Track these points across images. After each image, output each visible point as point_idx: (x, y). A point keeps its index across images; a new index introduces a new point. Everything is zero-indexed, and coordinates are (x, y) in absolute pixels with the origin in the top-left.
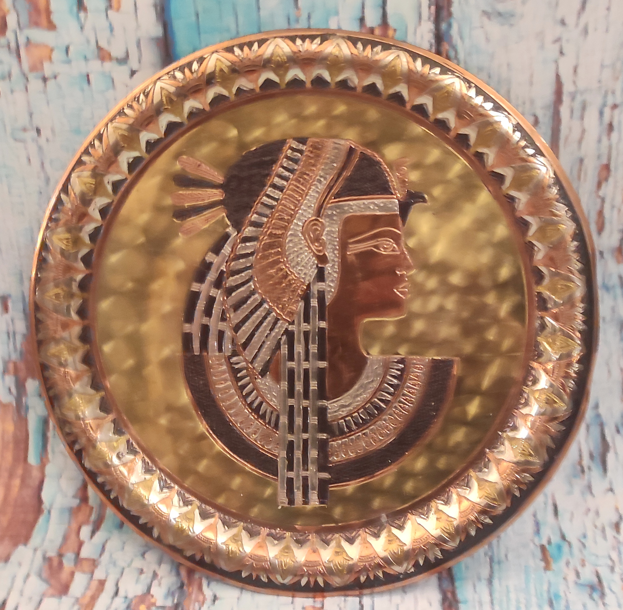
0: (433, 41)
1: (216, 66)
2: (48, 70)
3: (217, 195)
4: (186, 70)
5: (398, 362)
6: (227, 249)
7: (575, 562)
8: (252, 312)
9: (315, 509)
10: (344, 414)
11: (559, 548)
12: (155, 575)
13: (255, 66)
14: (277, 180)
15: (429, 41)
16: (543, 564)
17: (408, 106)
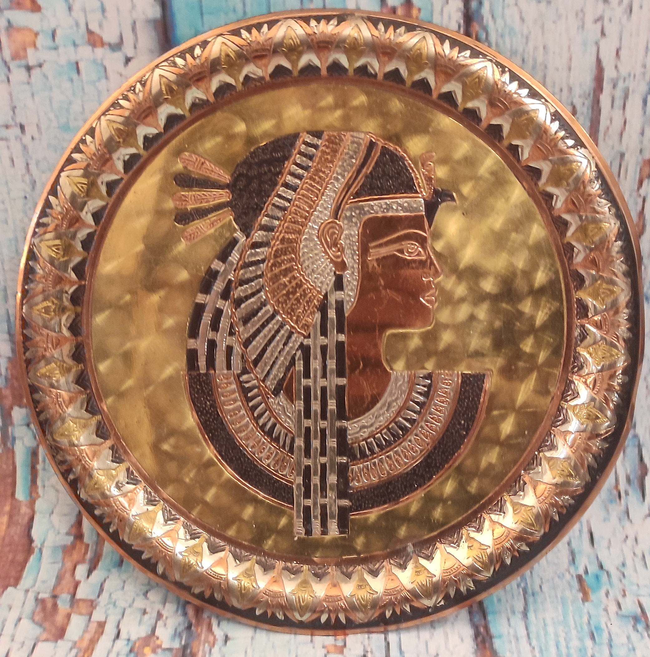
0: (462, 22)
1: (221, 50)
2: (32, 58)
3: (224, 196)
4: (188, 56)
5: (425, 377)
6: (234, 257)
7: (615, 593)
8: (263, 326)
9: (335, 540)
10: (366, 435)
11: (597, 577)
12: (159, 616)
13: (264, 50)
14: (289, 178)
15: (457, 22)
16: (580, 595)
17: (435, 95)
